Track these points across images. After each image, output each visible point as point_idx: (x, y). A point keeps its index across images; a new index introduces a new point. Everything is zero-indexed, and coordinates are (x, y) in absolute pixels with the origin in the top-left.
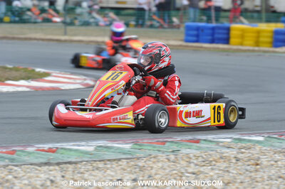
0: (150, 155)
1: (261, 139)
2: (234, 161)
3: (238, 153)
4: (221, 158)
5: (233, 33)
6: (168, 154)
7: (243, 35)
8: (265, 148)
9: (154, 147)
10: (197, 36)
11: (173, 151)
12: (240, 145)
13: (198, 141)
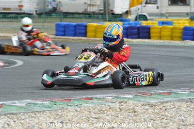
0: (63, 108)
1: (131, 96)
2: (119, 110)
3: (119, 105)
4: (110, 108)
5: (89, 29)
6: (74, 107)
7: (96, 30)
8: (135, 102)
9: (64, 103)
10: (64, 31)
11: (77, 105)
12: (119, 100)
13: (91, 99)
